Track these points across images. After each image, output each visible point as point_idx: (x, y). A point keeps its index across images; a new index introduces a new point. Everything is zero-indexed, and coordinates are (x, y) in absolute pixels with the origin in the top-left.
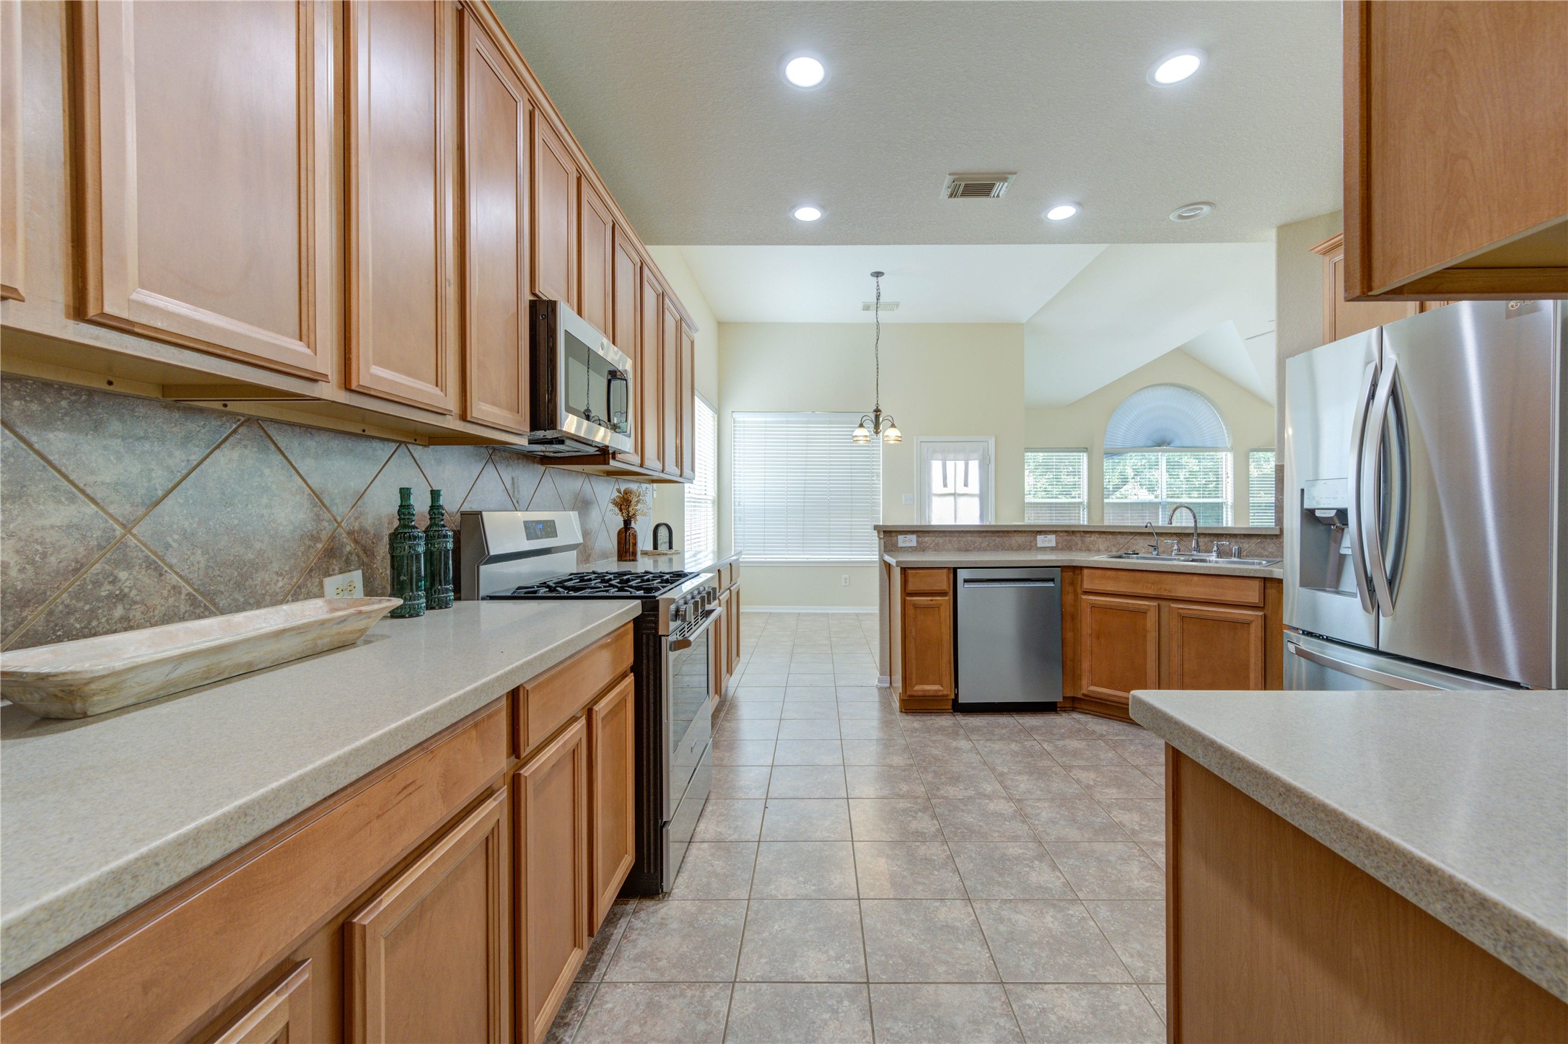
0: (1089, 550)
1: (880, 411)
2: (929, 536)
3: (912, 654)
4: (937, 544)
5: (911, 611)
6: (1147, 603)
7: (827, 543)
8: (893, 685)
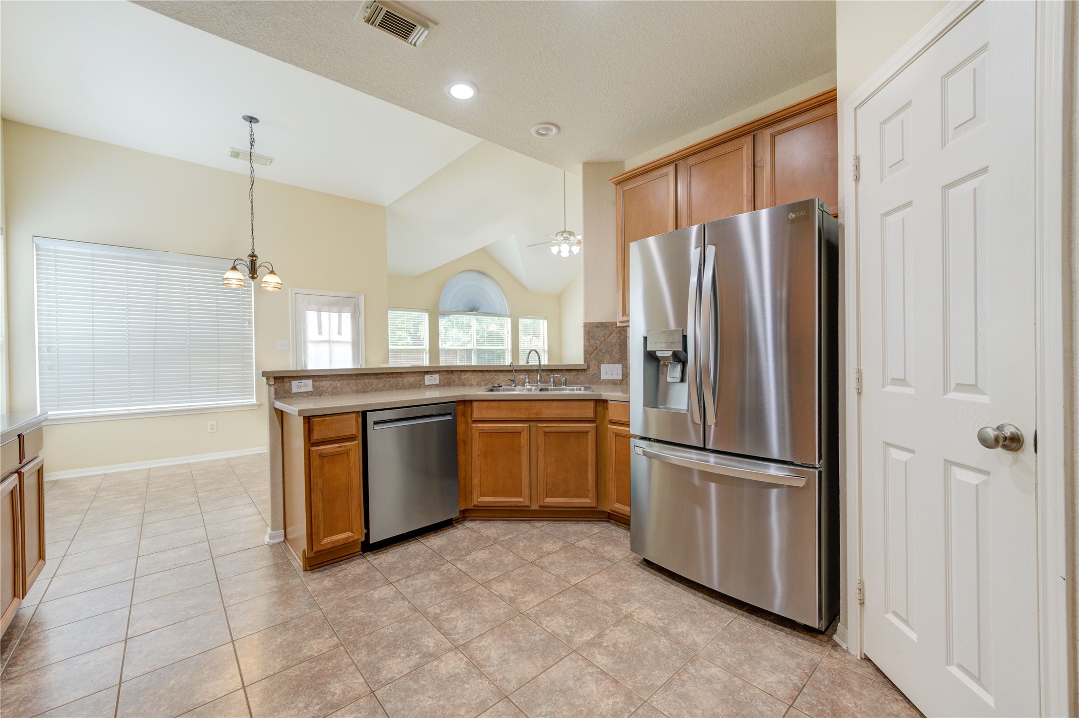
0: (464, 385)
1: (256, 256)
2: (326, 381)
3: (318, 506)
4: (335, 388)
5: (316, 462)
6: (521, 425)
7: (187, 391)
8: (289, 537)
